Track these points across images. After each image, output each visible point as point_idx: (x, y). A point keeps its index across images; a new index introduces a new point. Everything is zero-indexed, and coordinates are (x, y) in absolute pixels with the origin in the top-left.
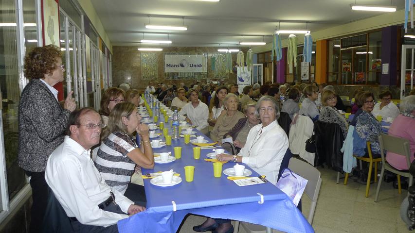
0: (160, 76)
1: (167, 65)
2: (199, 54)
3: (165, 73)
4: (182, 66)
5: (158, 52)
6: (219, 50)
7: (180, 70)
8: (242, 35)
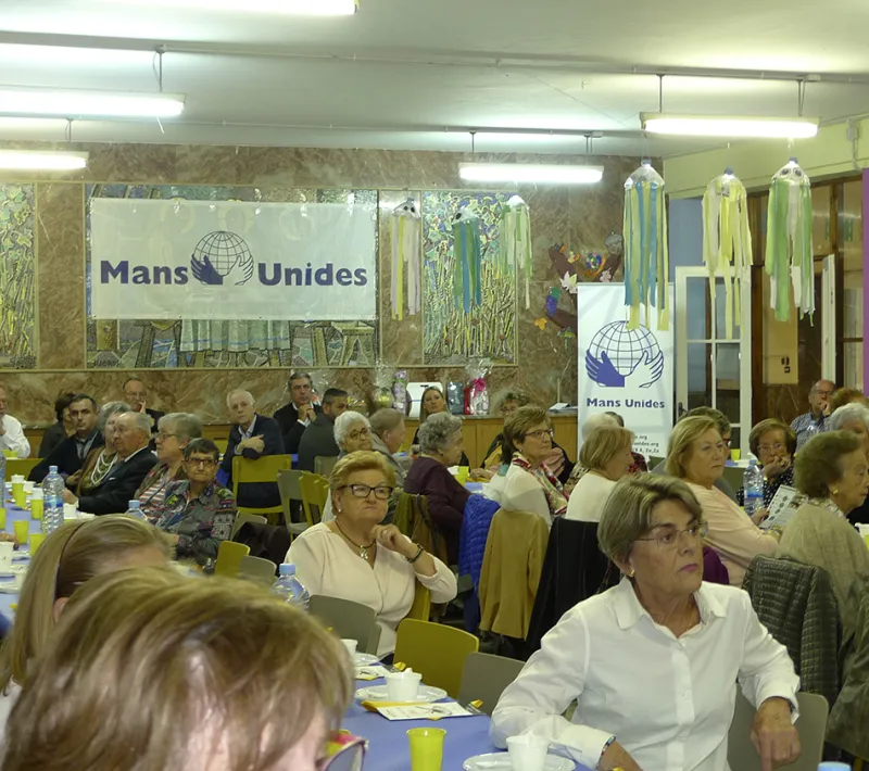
0: (56, 341)
1: (106, 266)
2: (320, 196)
3: (91, 328)
4: (208, 274)
5: (43, 180)
6: (470, 173)
7: (191, 303)
8: (662, 71)
